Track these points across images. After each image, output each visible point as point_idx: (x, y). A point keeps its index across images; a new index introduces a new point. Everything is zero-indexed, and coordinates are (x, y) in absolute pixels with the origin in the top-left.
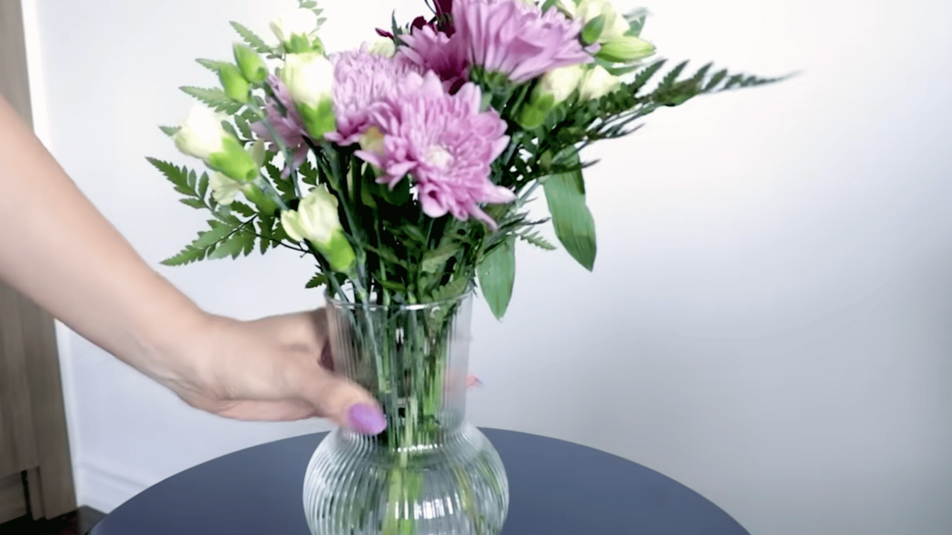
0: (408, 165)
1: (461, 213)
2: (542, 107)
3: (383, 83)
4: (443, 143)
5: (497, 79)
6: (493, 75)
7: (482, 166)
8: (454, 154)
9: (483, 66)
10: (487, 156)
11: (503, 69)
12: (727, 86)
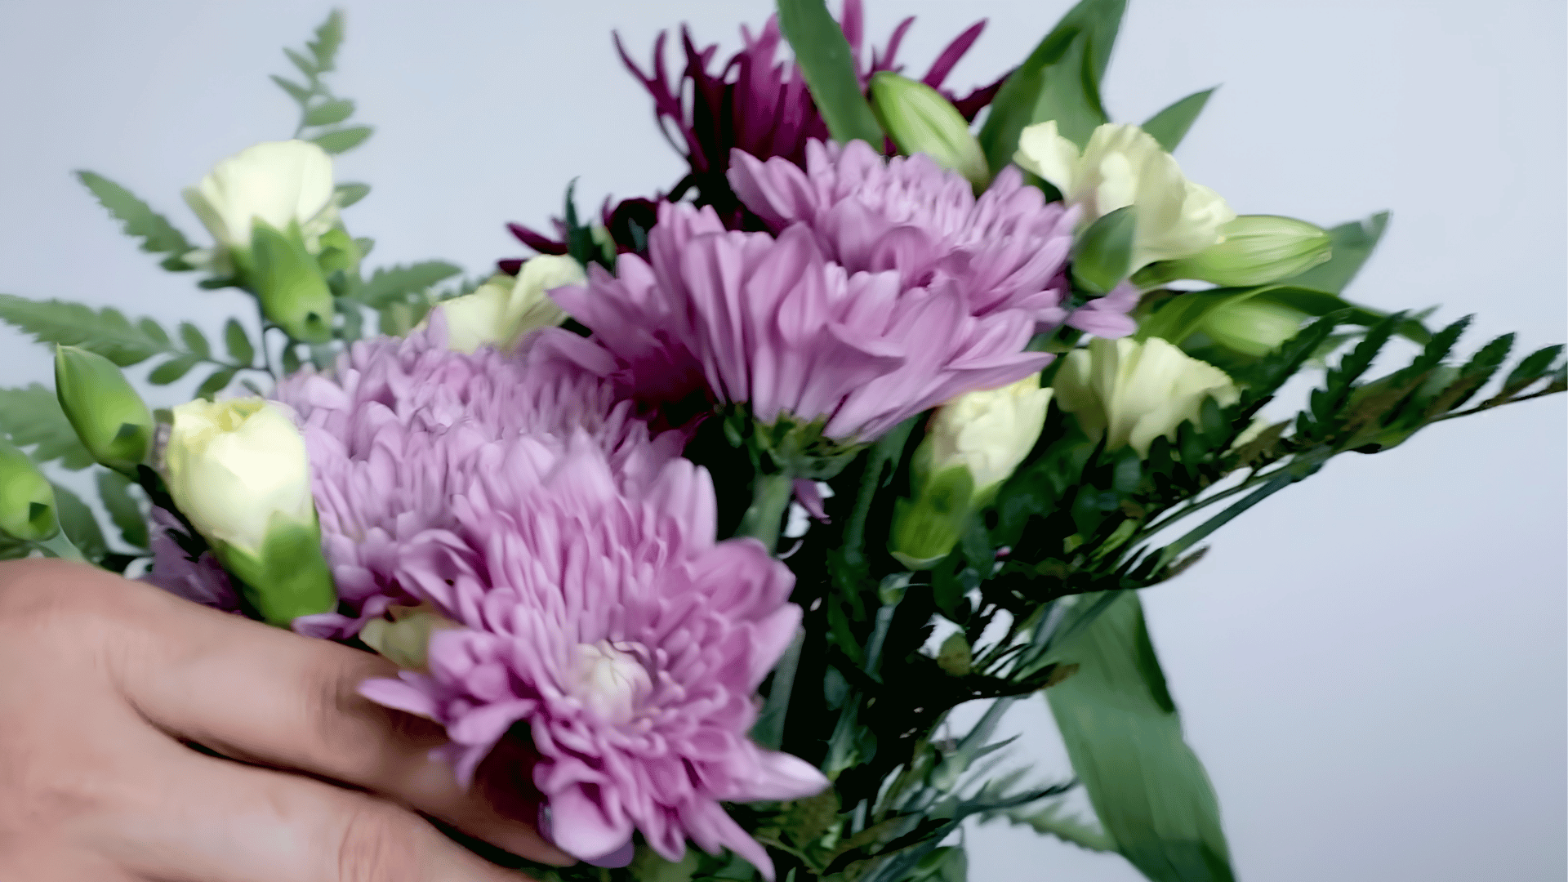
0: (510, 710)
1: (668, 840)
2: (942, 503)
3: (478, 454)
4: (617, 636)
5: (791, 439)
6: (781, 428)
7: (723, 697)
8: (650, 665)
9: (749, 405)
10: (735, 669)
11: (807, 412)
12: (1508, 394)
